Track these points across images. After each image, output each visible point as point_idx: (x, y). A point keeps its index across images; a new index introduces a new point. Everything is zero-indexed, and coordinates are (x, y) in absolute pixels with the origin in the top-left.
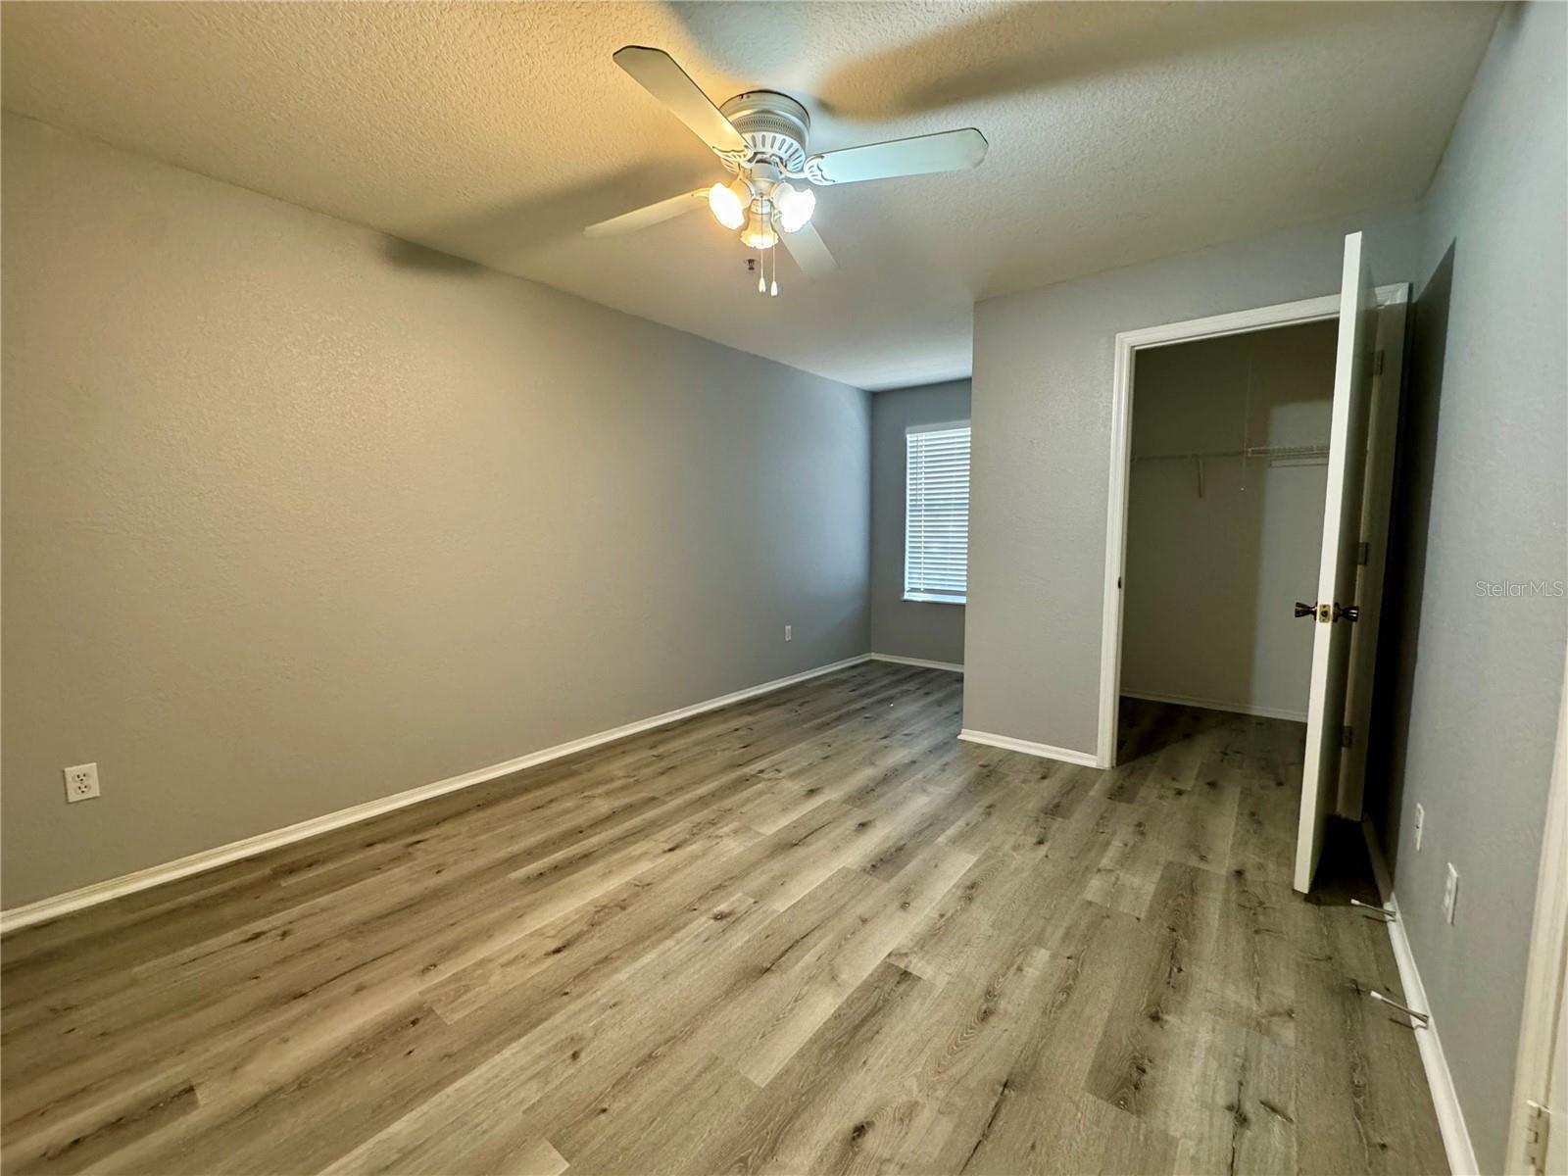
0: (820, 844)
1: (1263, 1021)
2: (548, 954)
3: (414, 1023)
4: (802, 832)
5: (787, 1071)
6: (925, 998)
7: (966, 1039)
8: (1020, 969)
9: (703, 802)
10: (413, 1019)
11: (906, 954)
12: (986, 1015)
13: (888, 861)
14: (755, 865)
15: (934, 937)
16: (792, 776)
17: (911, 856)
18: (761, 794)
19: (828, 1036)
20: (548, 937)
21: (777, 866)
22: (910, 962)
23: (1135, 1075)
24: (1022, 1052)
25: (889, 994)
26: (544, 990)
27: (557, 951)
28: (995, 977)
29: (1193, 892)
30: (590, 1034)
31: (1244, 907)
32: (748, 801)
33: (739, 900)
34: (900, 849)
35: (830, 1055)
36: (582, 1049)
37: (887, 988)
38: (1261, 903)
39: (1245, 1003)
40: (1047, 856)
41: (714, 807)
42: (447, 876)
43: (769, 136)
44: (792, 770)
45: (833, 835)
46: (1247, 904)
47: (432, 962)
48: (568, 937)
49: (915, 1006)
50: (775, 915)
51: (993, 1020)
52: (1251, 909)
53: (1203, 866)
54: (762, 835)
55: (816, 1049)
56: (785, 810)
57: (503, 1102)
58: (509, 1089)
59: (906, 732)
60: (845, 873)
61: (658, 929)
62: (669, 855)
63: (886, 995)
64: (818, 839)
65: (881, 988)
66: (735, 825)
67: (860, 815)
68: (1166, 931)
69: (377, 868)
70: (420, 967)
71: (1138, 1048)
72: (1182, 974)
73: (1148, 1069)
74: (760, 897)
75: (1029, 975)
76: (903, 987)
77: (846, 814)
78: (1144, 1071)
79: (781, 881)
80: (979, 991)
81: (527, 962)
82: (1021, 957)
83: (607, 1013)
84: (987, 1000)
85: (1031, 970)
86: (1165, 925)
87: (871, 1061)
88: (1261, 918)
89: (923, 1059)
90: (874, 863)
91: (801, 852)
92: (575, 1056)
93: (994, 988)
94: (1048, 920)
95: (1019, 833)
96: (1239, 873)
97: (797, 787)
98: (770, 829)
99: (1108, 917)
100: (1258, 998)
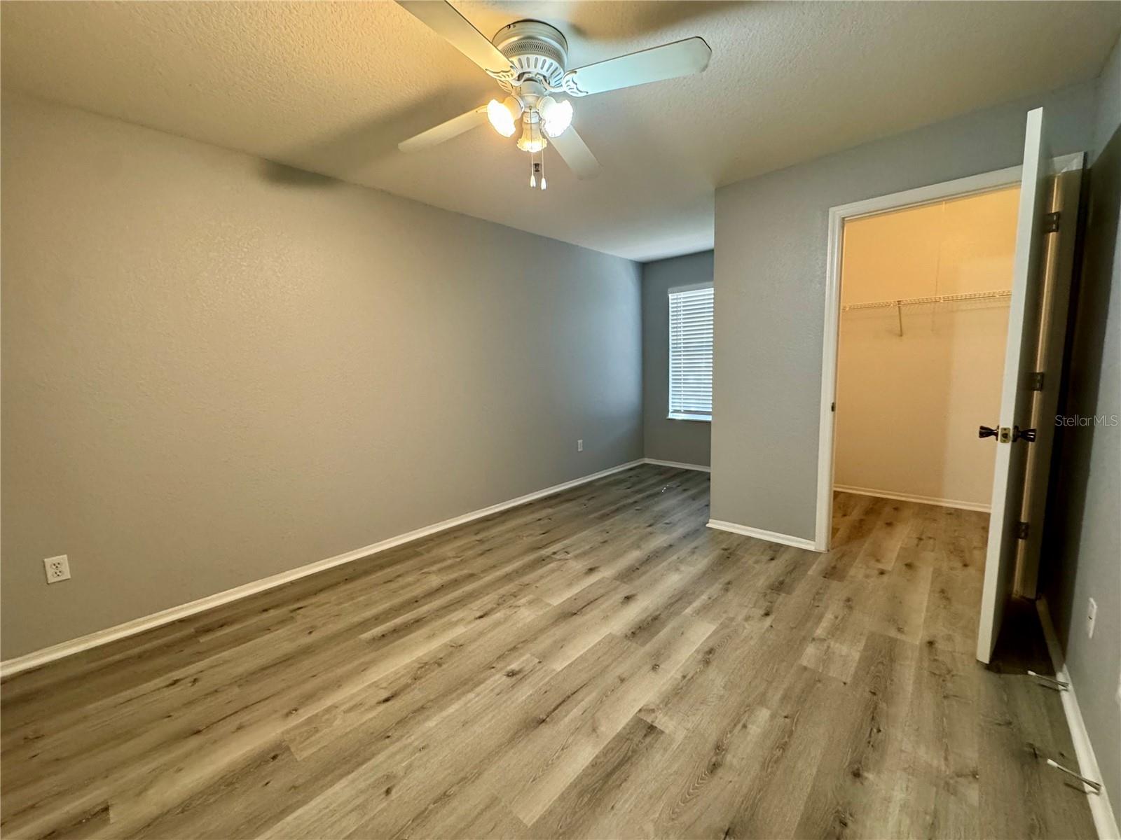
0: (593, 614)
1: (952, 782)
2: (379, 703)
3: (274, 758)
4: (581, 603)
5: (550, 812)
6: (665, 750)
7: (697, 788)
8: (745, 726)
9: (508, 578)
10: (274, 755)
11: (653, 711)
12: (714, 767)
13: (644, 629)
14: (543, 630)
15: (676, 696)
16: (576, 557)
17: (663, 625)
18: (553, 571)
19: (586, 781)
20: (382, 688)
21: (559, 632)
22: (656, 717)
23: (838, 828)
24: (742, 803)
25: (637, 745)
26: (372, 733)
27: (386, 700)
28: (724, 733)
29: (892, 660)
30: (402, 774)
31: (935, 674)
32: (542, 577)
33: (527, 660)
34: (655, 618)
35: (586, 799)
36: (394, 786)
37: (636, 740)
38: (949, 671)
39: (935, 763)
40: (772, 626)
41: (516, 582)
42: (316, 636)
43: (532, 57)
44: (578, 552)
45: (604, 606)
46: (937, 672)
47: (293, 707)
48: (395, 689)
49: (658, 757)
50: (555, 673)
51: (720, 772)
52: (940, 676)
53: (899, 636)
54: (550, 605)
55: (574, 793)
56: (570, 585)
57: (329, 830)
58: (334, 819)
59: (667, 521)
60: (611, 639)
61: (465, 683)
62: (478, 621)
63: (635, 747)
64: (592, 610)
65: (632, 740)
66: (531, 597)
67: (625, 590)
68: (867, 695)
69: (268, 629)
70: (285, 711)
71: (841, 803)
72: (880, 734)
73: (850, 823)
74: (543, 658)
75: (751, 732)
76: (648, 740)
77: (616, 589)
78: (845, 824)
79: (560, 645)
80: (709, 746)
81: (363, 709)
82: (747, 715)
83: (417, 755)
84: (717, 754)
85: (754, 727)
86: (868, 689)
87: (618, 806)
88: (949, 685)
89: (661, 804)
90: (633, 630)
91: (578, 620)
92: (388, 792)
93: (722, 742)
94: (770, 683)
95: (750, 606)
96: (931, 643)
97: (578, 566)
98: (557, 601)
99: (819, 681)
100: (946, 759)
